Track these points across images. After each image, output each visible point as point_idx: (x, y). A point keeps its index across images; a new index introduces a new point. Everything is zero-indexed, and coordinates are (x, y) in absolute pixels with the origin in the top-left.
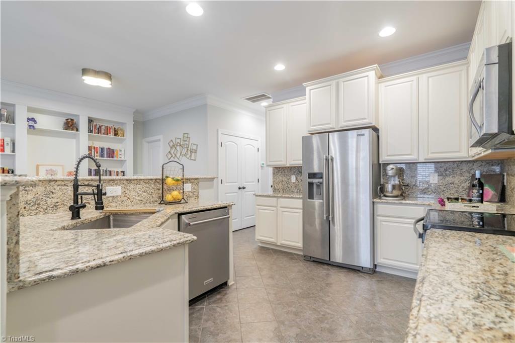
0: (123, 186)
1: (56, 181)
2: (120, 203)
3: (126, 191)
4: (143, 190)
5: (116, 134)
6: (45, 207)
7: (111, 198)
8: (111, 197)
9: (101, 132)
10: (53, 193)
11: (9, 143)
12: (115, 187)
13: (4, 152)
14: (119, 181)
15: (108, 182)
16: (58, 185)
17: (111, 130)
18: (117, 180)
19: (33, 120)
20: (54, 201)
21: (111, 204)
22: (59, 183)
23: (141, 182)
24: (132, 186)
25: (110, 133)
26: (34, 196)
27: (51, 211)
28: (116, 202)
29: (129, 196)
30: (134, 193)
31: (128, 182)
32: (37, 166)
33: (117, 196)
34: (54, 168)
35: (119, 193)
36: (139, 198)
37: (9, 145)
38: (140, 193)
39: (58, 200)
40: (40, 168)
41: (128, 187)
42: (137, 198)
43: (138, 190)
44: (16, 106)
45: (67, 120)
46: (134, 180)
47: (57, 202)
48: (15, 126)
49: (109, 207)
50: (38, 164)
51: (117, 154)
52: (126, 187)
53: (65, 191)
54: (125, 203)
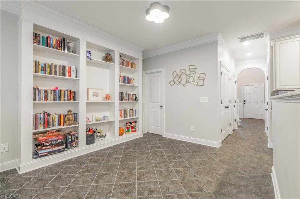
5: (132, 67)
9: (124, 65)
11: (74, 70)
13: (71, 77)
17: (129, 64)
25: (129, 66)
32: (88, 89)
34: (97, 91)
37: (74, 71)
40: (90, 90)
44: (80, 40)
45: (107, 54)
48: (79, 56)
50: (89, 88)
51: (132, 81)
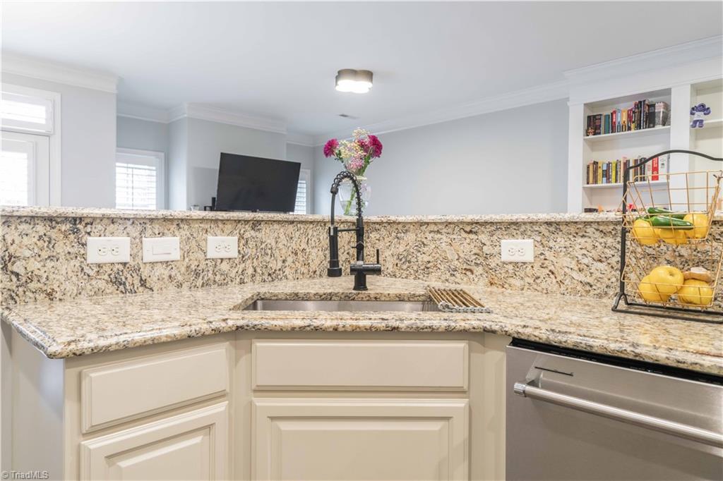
0: (539, 239)
1: (428, 224)
2: (531, 281)
3: (547, 253)
4: (594, 254)
6: (415, 268)
7: (511, 267)
8: (511, 263)
10: (424, 244)
12: (520, 241)
14: (528, 227)
15: (507, 228)
16: (431, 232)
18: (525, 223)
19: (703, 109)
20: (426, 258)
21: (511, 281)
22: (432, 227)
23: (590, 230)
24: (561, 241)
26: (405, 248)
27: (421, 277)
28: (522, 278)
29: (552, 268)
30: (566, 261)
31: (552, 229)
33: (524, 263)
35: (529, 257)
36: (581, 277)
38: (585, 261)
39: (430, 258)
41: (551, 244)
42: (575, 275)
43: (578, 253)
46: (567, 224)
47: (429, 262)
48: (669, 129)
49: (506, 286)
52: (545, 243)
53: (438, 242)
54: (544, 285)
